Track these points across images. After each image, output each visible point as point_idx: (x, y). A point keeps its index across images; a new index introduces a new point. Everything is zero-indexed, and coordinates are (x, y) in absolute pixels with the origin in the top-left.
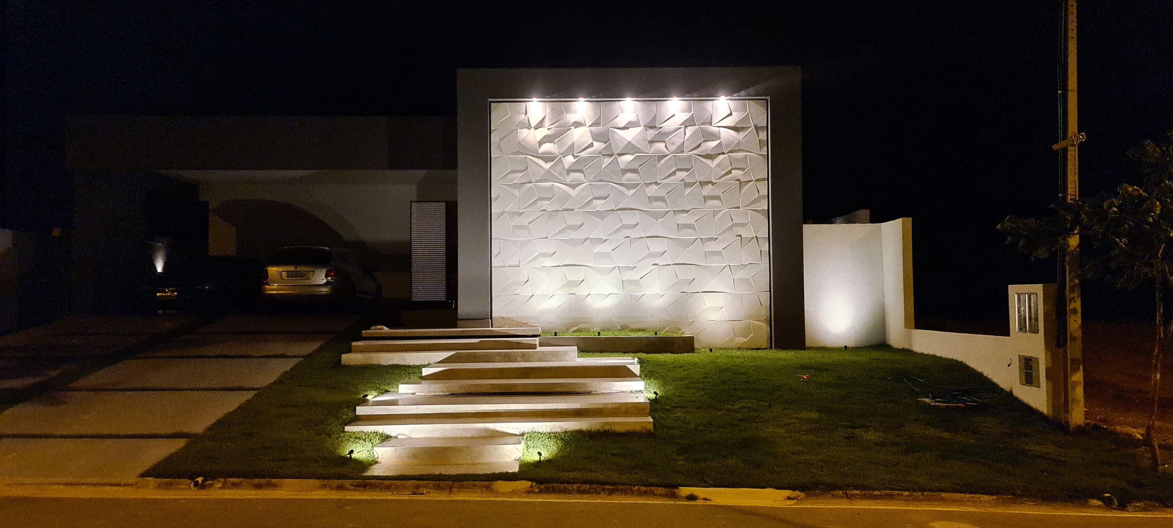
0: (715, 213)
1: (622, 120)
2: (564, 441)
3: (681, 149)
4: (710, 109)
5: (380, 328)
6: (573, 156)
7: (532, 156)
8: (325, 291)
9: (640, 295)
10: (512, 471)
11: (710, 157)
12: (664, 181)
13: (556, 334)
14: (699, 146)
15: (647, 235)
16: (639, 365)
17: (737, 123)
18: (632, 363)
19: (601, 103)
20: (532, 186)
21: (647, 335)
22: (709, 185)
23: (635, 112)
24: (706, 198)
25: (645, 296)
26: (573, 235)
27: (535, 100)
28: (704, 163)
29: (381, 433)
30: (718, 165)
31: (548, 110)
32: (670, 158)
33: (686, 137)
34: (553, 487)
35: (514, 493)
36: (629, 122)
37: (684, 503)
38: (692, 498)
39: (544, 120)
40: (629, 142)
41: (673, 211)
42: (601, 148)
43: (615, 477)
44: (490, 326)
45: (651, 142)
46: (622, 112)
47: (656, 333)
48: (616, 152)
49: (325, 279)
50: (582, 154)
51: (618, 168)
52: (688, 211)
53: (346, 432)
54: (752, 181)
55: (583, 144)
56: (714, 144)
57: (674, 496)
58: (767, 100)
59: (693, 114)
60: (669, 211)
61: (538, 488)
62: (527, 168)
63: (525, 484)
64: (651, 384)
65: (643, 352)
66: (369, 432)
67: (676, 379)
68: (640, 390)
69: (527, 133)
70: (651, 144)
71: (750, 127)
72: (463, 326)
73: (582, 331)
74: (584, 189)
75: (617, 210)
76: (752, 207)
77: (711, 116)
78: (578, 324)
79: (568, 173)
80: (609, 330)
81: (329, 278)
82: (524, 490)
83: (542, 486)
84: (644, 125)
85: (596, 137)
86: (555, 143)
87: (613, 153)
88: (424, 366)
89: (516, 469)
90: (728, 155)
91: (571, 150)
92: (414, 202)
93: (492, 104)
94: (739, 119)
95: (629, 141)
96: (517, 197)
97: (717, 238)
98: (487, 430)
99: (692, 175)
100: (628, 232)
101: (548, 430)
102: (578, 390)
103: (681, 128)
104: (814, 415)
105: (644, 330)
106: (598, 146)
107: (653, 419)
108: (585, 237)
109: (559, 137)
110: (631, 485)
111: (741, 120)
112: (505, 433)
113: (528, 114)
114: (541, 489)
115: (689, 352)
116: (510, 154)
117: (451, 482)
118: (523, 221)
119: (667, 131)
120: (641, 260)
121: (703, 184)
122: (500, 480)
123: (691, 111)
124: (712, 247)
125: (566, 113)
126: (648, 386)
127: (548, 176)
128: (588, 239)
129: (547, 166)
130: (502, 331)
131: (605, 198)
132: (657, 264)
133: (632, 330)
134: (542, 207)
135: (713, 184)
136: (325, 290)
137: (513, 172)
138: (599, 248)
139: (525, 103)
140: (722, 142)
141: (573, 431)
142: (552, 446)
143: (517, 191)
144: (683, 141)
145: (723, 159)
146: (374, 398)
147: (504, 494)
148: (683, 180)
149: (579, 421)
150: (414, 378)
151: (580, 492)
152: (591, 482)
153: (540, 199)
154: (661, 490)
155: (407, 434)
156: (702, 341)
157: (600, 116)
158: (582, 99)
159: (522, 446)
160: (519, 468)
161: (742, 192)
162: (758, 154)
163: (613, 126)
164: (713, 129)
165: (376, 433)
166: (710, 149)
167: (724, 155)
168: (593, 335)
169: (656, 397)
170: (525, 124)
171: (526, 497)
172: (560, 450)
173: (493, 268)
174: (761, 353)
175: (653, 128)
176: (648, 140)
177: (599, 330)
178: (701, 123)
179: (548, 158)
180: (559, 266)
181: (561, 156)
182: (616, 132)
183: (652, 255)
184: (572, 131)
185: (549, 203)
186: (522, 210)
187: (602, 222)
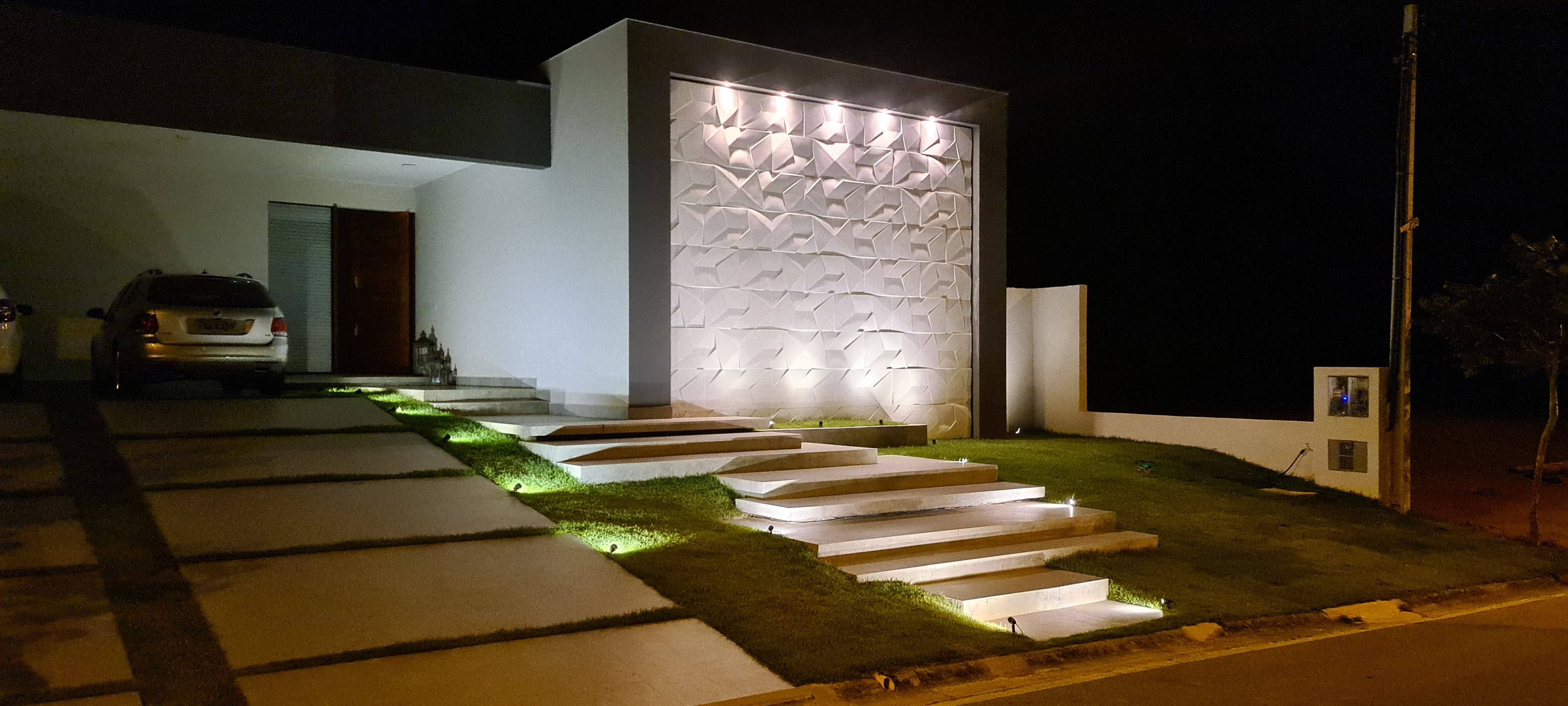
0: (922, 266)
1: (828, 130)
3: (888, 180)
4: (919, 131)
6: (771, 173)
7: (720, 166)
9: (845, 370)
11: (918, 193)
12: (871, 220)
14: (906, 178)
15: (852, 291)
17: (944, 154)
19: (804, 103)
20: (721, 210)
22: (915, 231)
23: (842, 122)
24: (913, 247)
25: (851, 373)
26: (769, 285)
27: (726, 84)
28: (913, 201)
30: (926, 204)
31: (741, 103)
32: (878, 189)
33: (895, 163)
36: (835, 135)
39: (737, 116)
40: (835, 163)
41: (880, 260)
42: (804, 166)
45: (858, 165)
46: (827, 120)
47: (881, 422)
48: (819, 174)
49: (271, 334)
50: (783, 172)
51: (823, 197)
54: (956, 228)
55: (783, 157)
56: (922, 177)
57: (1328, 620)
58: (972, 129)
59: (902, 135)
60: (876, 261)
61: (1225, 630)
62: (714, 184)
63: (1212, 628)
69: (714, 133)
70: (859, 168)
71: (956, 161)
74: (783, 222)
75: (820, 254)
76: (957, 261)
77: (918, 142)
78: (776, 411)
79: (765, 197)
82: (1216, 635)
84: (851, 140)
85: (798, 150)
86: (749, 152)
87: (817, 174)
90: (936, 193)
91: (767, 165)
93: (672, 81)
94: (947, 149)
95: (834, 160)
96: (702, 226)
97: (923, 299)
99: (900, 214)
100: (832, 285)
103: (889, 151)
106: (800, 162)
108: (783, 290)
109: (755, 143)
113: (715, 105)
116: (695, 160)
118: (709, 261)
119: (878, 152)
120: (846, 324)
121: (912, 227)
123: (899, 131)
124: (918, 310)
125: (763, 110)
127: (741, 198)
128: (787, 291)
129: (740, 183)
131: (807, 236)
132: (862, 330)
134: (733, 242)
137: (696, 187)
138: (799, 306)
139: (712, 87)
140: (930, 175)
143: (702, 216)
144: (891, 169)
145: (931, 198)
148: (890, 221)
153: (730, 230)
157: (803, 122)
158: (783, 94)
161: (949, 241)
162: (962, 195)
163: (817, 137)
164: (921, 157)
166: (919, 183)
167: (933, 193)
170: (712, 118)
173: (671, 328)
175: (860, 146)
176: (856, 161)
178: (910, 147)
179: (741, 171)
180: (753, 329)
181: (756, 171)
182: (820, 146)
183: (857, 318)
184: (770, 136)
185: (742, 236)
186: (707, 245)
187: (804, 268)
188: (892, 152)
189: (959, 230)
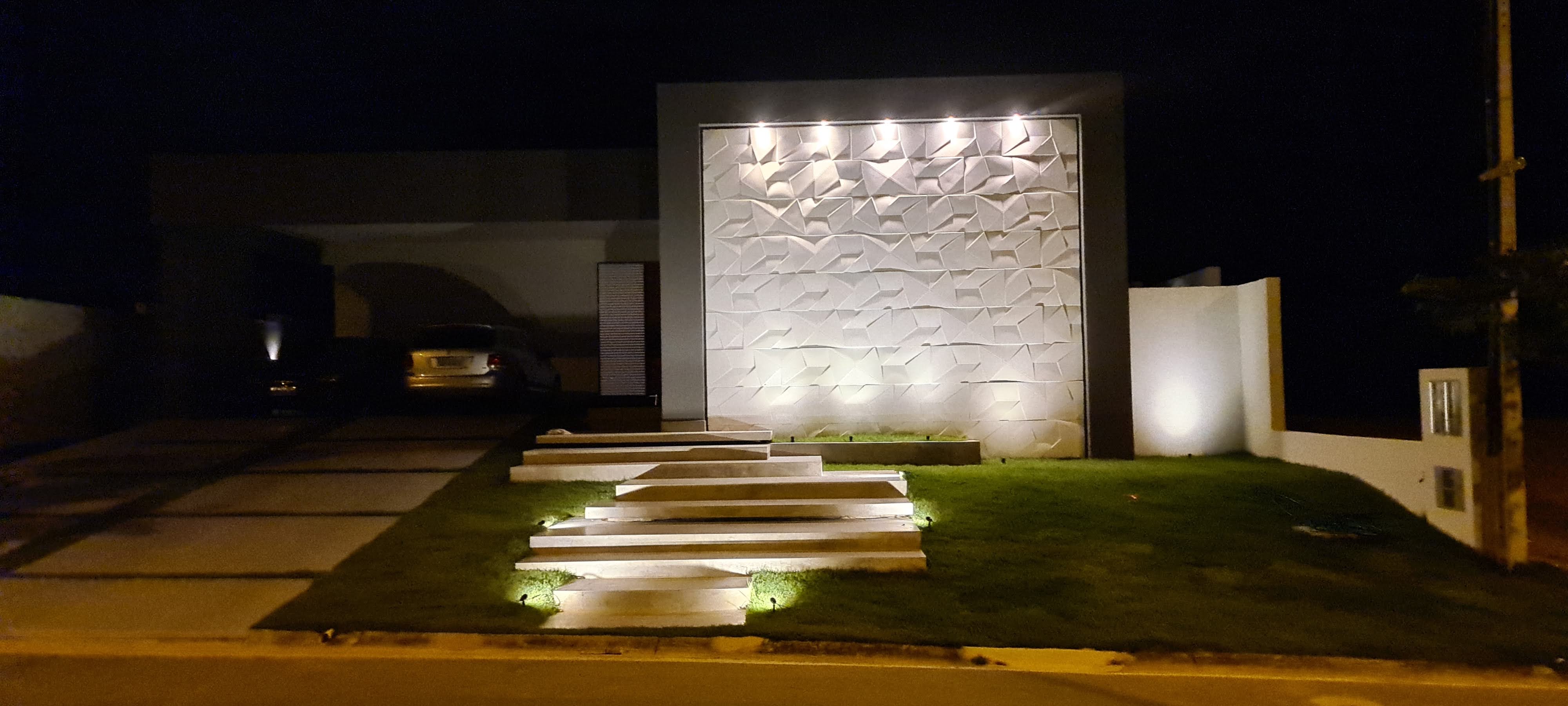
0: (1007, 274)
1: (879, 149)
2: (807, 584)
3: (959, 188)
4: (999, 132)
5: (560, 432)
6: (814, 199)
7: (757, 200)
8: (487, 384)
9: (907, 385)
10: (736, 624)
11: (999, 197)
12: (936, 232)
13: (792, 440)
14: (983, 184)
15: (914, 305)
16: (906, 481)
17: (1036, 152)
18: (896, 478)
19: (851, 127)
20: (758, 241)
21: (915, 440)
22: (997, 237)
23: (897, 139)
24: (995, 254)
25: (913, 386)
26: (814, 306)
27: (761, 124)
28: (992, 206)
29: (562, 571)
30: (1010, 209)
31: (779, 138)
32: (946, 199)
33: (967, 171)
34: (792, 645)
35: (740, 653)
36: (889, 153)
37: (969, 668)
38: (980, 661)
39: (774, 152)
40: (889, 180)
41: (950, 272)
42: (852, 188)
43: (876, 632)
44: (705, 428)
45: (919, 179)
46: (878, 140)
47: (928, 438)
48: (871, 193)
49: (487, 367)
50: (826, 197)
51: (875, 214)
52: (970, 272)
53: (517, 570)
54: (1057, 229)
55: (827, 183)
56: (1005, 180)
57: (955, 658)
58: (1077, 119)
59: (975, 140)
60: (943, 273)
61: (773, 646)
62: (751, 217)
63: (754, 642)
64: (922, 506)
65: (911, 464)
66: (547, 570)
67: (955, 500)
68: (907, 514)
69: (751, 171)
70: (919, 182)
71: (1053, 157)
72: (668, 431)
73: (828, 436)
74: (828, 244)
75: (873, 272)
76: (1058, 265)
77: (999, 144)
78: (821, 426)
79: (807, 224)
80: (864, 433)
81: (493, 366)
82: (753, 649)
83: (779, 644)
84: (909, 155)
85: (844, 173)
86: (789, 183)
87: (868, 194)
88: (619, 483)
89: (743, 622)
90: (1024, 195)
91: (810, 191)
92: (601, 263)
93: (705, 131)
94: (1039, 146)
95: (888, 178)
96: (738, 256)
97: (1009, 309)
98: (702, 569)
99: (975, 222)
100: (889, 302)
101: (784, 569)
102: (824, 515)
103: (959, 159)
104: (1146, 549)
105: (911, 434)
106: (846, 185)
107: (925, 553)
108: (830, 309)
109: (795, 173)
110: (897, 643)
111: (1041, 146)
112: (726, 572)
113: (751, 145)
114: (777, 648)
115: (973, 464)
116: (731, 198)
117: (655, 639)
118: (748, 288)
119: (941, 163)
120: (908, 338)
121: (989, 234)
122: (721, 635)
123: (972, 136)
124: (1002, 320)
125: (804, 142)
126: (918, 509)
127: (780, 227)
128: (834, 311)
129: (779, 213)
130: (720, 436)
131: (857, 256)
132: (929, 345)
133: (896, 434)
134: (772, 269)
135: (1004, 235)
136: (487, 382)
137: (732, 222)
138: (849, 324)
139: (747, 130)
140: (1016, 177)
141: (817, 571)
142: (790, 590)
143: (738, 247)
144: (962, 176)
145: (1016, 201)
146: (553, 525)
147: (727, 655)
148: (963, 230)
149: (825, 557)
150: (606, 498)
151: (829, 652)
152: (844, 639)
153: (769, 258)
154: (939, 651)
155: (598, 575)
156: (992, 447)
157: (849, 145)
158: (824, 123)
159: (749, 591)
160: (746, 620)
161: (1045, 244)
162: (1064, 193)
163: (866, 158)
164: (1003, 160)
165: (557, 572)
166: (1000, 187)
167: (1020, 195)
168: (842, 440)
169: (929, 524)
170: (749, 157)
171: (758, 658)
172: (801, 596)
173: (707, 351)
174: (1073, 465)
175: (920, 159)
176: (916, 174)
177: (850, 434)
178: (987, 151)
179: (780, 202)
180: (796, 348)
181: (797, 199)
182: (871, 167)
183: (921, 332)
184: (812, 165)
185: (781, 263)
186: (744, 273)
187: (854, 288)
188: (961, 161)
189: (1059, 231)
